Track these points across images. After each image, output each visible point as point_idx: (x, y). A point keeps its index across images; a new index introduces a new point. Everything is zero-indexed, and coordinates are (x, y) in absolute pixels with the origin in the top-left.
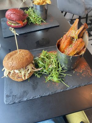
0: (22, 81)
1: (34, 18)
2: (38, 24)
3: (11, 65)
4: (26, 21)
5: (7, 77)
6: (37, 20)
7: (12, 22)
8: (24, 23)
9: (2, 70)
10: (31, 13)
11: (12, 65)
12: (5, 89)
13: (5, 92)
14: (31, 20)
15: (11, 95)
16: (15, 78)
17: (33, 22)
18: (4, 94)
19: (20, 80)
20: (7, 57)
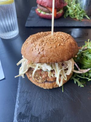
0: (51, 88)
1: (75, 9)
2: (78, 19)
3: (39, 53)
4: (61, 12)
5: (23, 77)
6: (78, 13)
7: (42, 8)
8: (58, 13)
9: (18, 64)
10: (72, 3)
11: (42, 53)
12: (17, 100)
13: (17, 106)
14: (68, 12)
15: (28, 114)
16: (40, 81)
17: (72, 15)
18: (16, 109)
19: (47, 86)
20: (31, 39)
